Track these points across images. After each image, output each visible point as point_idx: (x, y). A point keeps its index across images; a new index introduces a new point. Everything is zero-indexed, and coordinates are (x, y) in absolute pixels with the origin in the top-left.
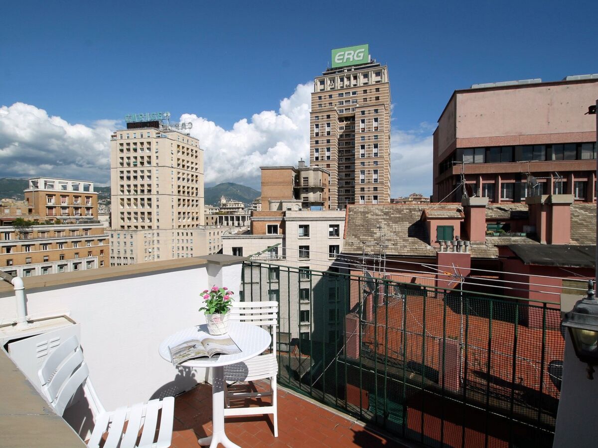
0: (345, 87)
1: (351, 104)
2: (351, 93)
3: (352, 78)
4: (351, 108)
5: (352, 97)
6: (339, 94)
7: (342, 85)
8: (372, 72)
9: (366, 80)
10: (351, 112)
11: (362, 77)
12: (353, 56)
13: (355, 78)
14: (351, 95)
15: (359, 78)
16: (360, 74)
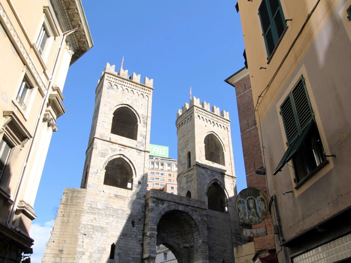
0: (155, 169)
1: (160, 181)
2: (160, 174)
3: (160, 164)
4: (160, 183)
5: (160, 177)
6: (152, 172)
7: (153, 167)
8: (174, 164)
9: (169, 168)
10: (159, 187)
11: (167, 165)
12: (159, 151)
13: (162, 165)
14: (160, 175)
15: (165, 165)
16: (166, 163)
